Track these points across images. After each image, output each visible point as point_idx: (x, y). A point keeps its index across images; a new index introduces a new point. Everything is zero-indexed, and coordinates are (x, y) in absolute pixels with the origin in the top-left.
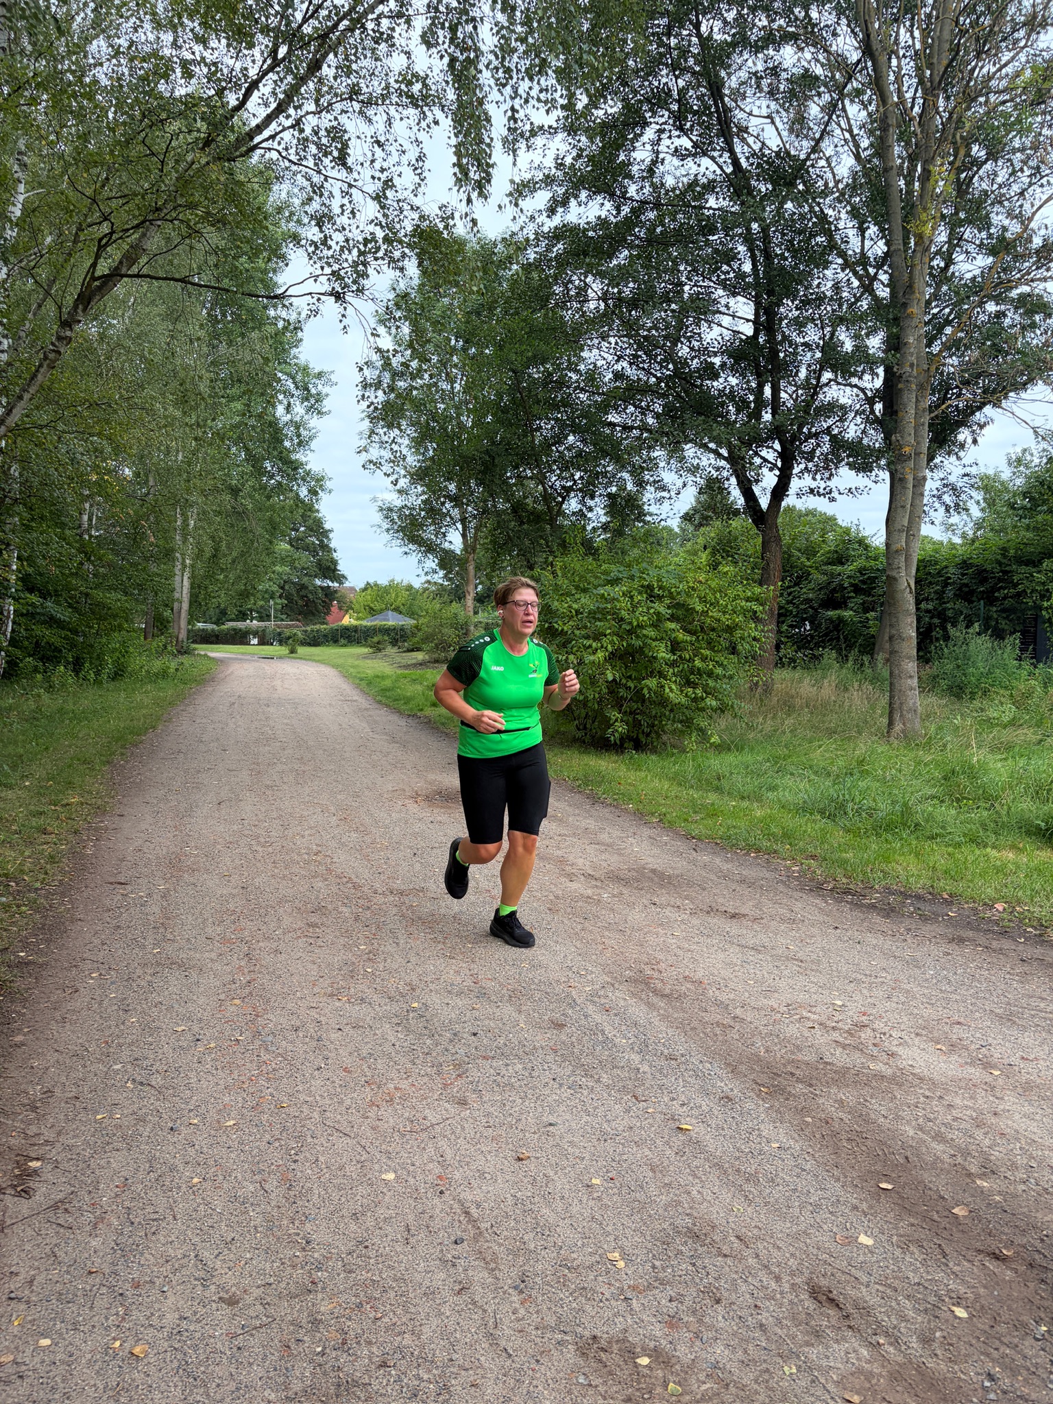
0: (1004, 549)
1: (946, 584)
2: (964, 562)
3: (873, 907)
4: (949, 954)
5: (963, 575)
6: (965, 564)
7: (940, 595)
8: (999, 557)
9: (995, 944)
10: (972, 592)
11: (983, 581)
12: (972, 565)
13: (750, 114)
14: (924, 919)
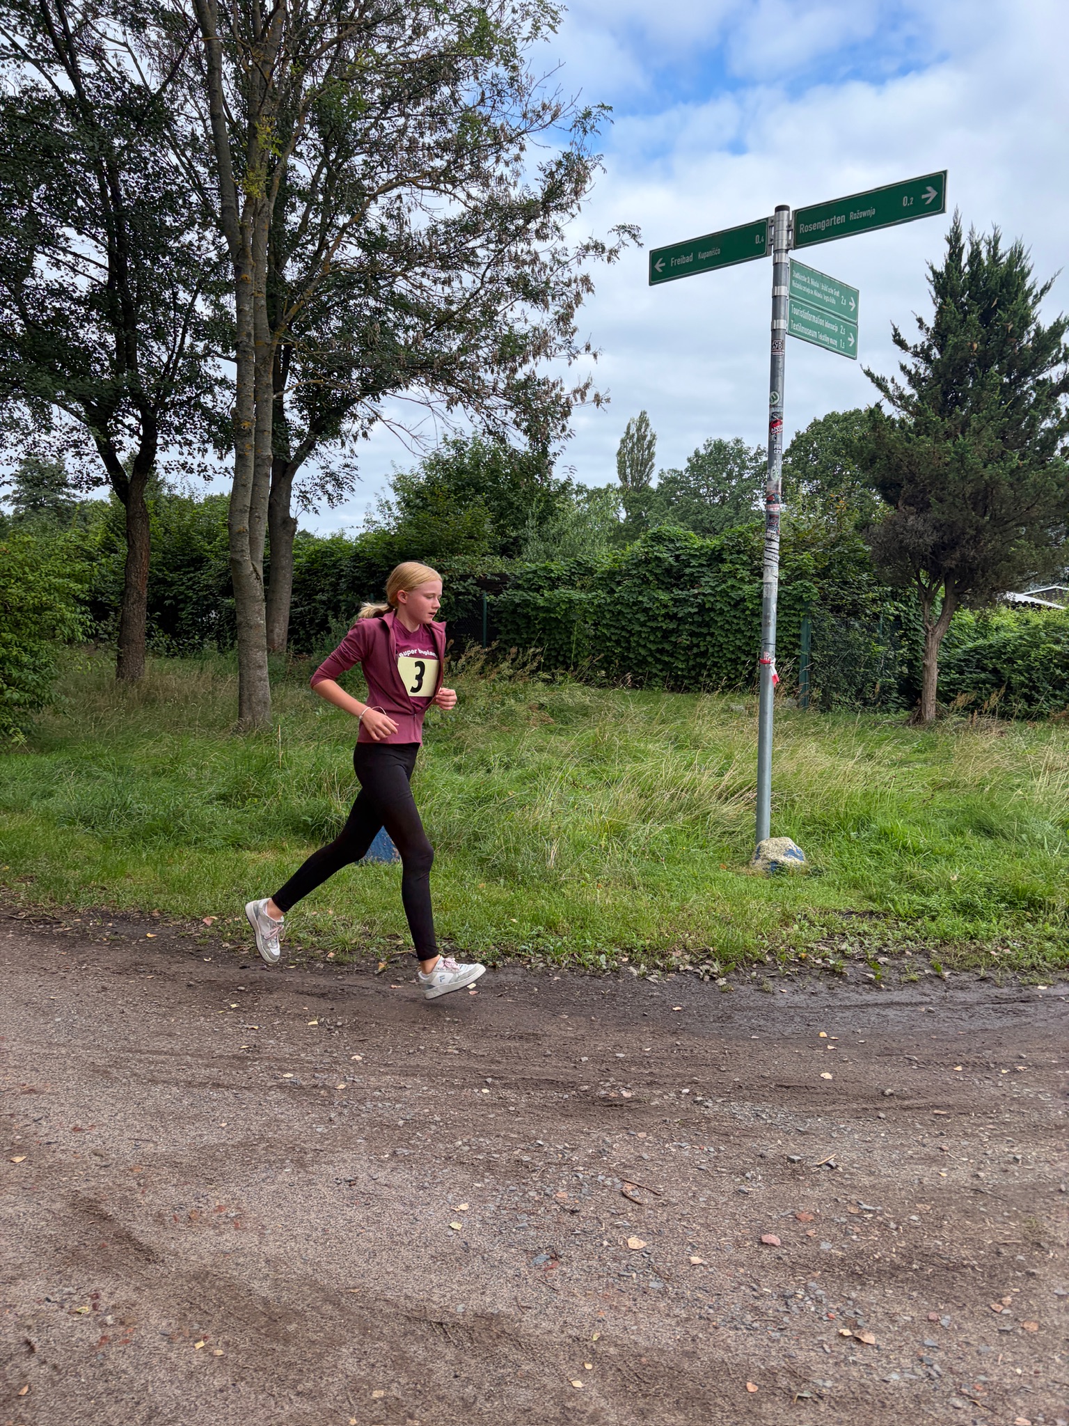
0: (390, 544)
1: (340, 577)
2: (357, 555)
3: (64, 935)
4: (104, 989)
5: (355, 567)
6: (357, 557)
7: (335, 586)
8: (385, 551)
9: (174, 968)
10: (364, 585)
11: (372, 575)
12: (364, 558)
13: (104, 35)
14: (114, 944)
